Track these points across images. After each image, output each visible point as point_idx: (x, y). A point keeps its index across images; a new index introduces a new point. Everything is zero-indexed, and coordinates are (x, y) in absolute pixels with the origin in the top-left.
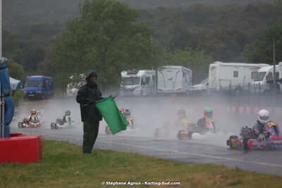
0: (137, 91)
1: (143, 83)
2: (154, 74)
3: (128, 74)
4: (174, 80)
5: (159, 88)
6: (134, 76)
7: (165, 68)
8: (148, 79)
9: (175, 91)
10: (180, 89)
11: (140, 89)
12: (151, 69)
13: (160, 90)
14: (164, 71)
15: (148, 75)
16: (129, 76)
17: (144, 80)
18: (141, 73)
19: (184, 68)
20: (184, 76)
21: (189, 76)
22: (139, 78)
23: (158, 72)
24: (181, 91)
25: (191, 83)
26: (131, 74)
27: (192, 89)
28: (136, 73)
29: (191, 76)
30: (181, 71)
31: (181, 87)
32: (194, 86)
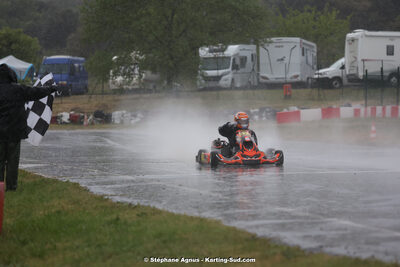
0: (226, 80)
1: (235, 67)
2: (254, 52)
3: (210, 51)
4: (286, 61)
5: (261, 74)
6: (221, 55)
7: (271, 42)
8: (243, 60)
9: (289, 80)
10: (296, 76)
11: (229, 77)
12: (248, 43)
13: (262, 77)
14: (271, 47)
15: (243, 54)
16: (212, 55)
17: (238, 62)
18: (232, 50)
19: (304, 41)
20: (303, 54)
21: (312, 55)
22: (229, 58)
23: (261, 49)
24: (299, 79)
25: (315, 67)
26: (215, 51)
27: (316, 76)
28: (223, 50)
29: (315, 54)
30: (298, 45)
31: (299, 73)
32: (321, 71)
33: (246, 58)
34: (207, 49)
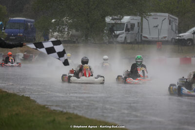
0: (121, 37)
1: (127, 30)
2: (140, 21)
3: (112, 19)
4: (159, 27)
5: (143, 35)
6: (119, 22)
7: (150, 15)
8: (133, 26)
9: (160, 39)
10: (165, 37)
11: (124, 36)
12: (135, 15)
13: (144, 37)
14: (150, 18)
15: (133, 22)
16: (113, 22)
17: (129, 27)
18: (126, 19)
19: (171, 16)
20: (170, 24)
21: (175, 24)
22: (124, 24)
23: (144, 19)
24: (167, 39)
25: (177, 32)
26: (115, 19)
27: (178, 38)
28: (120, 19)
29: (177, 24)
30: (167, 18)
31: (166, 35)
32: (181, 35)
33: (134, 24)
34: (111, 18)
